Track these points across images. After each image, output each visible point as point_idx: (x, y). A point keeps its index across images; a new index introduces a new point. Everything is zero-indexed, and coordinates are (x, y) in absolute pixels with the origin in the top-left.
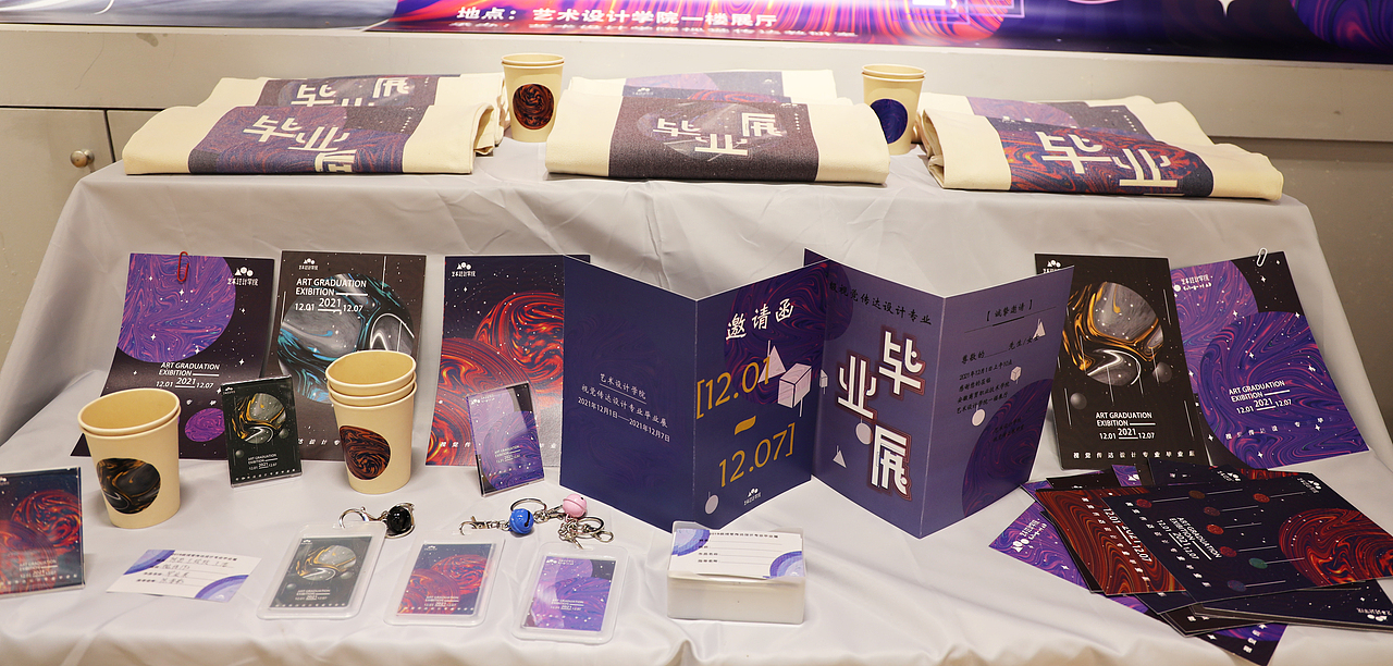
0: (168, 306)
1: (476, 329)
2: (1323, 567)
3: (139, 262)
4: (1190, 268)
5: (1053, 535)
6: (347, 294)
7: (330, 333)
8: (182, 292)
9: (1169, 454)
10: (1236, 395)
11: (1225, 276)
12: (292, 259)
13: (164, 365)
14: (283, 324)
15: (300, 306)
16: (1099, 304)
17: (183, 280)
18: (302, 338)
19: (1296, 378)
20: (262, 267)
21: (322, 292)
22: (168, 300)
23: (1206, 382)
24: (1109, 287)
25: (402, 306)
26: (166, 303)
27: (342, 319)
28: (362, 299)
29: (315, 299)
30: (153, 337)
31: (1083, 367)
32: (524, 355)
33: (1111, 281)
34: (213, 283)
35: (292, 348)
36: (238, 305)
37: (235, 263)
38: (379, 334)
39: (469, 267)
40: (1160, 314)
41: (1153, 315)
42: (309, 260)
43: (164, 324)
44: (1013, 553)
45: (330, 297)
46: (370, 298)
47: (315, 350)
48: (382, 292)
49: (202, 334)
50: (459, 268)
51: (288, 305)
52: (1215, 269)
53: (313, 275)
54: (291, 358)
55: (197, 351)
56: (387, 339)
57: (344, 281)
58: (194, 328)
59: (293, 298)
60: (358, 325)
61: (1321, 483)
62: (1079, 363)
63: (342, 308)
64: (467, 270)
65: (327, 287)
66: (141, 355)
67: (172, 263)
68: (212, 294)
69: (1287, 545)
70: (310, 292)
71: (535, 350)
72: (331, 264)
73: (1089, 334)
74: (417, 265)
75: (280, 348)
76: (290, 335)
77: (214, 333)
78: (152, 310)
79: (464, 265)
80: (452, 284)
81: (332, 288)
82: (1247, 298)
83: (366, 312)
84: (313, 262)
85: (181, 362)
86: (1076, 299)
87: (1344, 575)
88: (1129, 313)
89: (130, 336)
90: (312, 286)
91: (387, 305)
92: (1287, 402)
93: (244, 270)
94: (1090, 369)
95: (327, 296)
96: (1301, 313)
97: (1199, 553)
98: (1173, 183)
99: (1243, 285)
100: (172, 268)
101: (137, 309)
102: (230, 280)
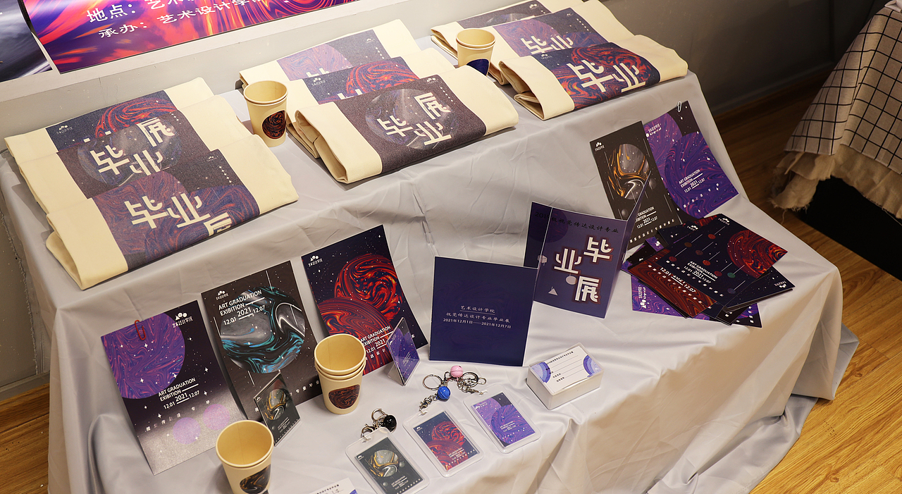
0: (141, 358)
1: (333, 291)
2: (752, 266)
3: (110, 342)
4: (650, 122)
5: (652, 293)
6: (252, 303)
7: (252, 330)
8: (146, 346)
9: (665, 225)
10: (682, 183)
11: (666, 122)
12: (209, 297)
13: (160, 394)
14: (222, 337)
15: (227, 322)
16: (621, 158)
17: (143, 338)
18: (237, 340)
19: (703, 165)
20: (191, 308)
21: (237, 308)
22: (140, 354)
23: (669, 181)
24: (622, 147)
25: (287, 296)
26: (139, 357)
27: (256, 318)
28: (263, 302)
29: (234, 314)
30: (142, 381)
31: (622, 195)
32: (366, 295)
33: (622, 144)
34: (164, 331)
35: (234, 349)
36: (186, 338)
37: (173, 313)
38: (281, 318)
39: (317, 257)
40: (645, 153)
41: (642, 154)
42: (221, 292)
43: (144, 370)
44: (643, 310)
45: (243, 308)
46: (267, 299)
47: (249, 344)
48: (273, 293)
49: (172, 364)
50: (312, 260)
51: (220, 324)
52: (661, 120)
53: (227, 300)
54: (238, 355)
55: (175, 376)
56: (287, 318)
57: (248, 296)
58: (165, 363)
59: (221, 319)
60: (267, 318)
61: (729, 219)
62: (620, 193)
63: (252, 312)
64: (317, 260)
65: (239, 303)
66: (140, 395)
67: (132, 331)
68: (166, 338)
69: (735, 260)
70: (229, 310)
71: (370, 289)
72: (235, 289)
73: (621, 176)
74: (286, 268)
75: (227, 351)
76: (229, 341)
77: (179, 360)
78: (132, 365)
79: (314, 257)
80: (310, 271)
81: (241, 303)
82: (677, 131)
83: (268, 308)
84: (224, 292)
85: (169, 387)
86: (611, 159)
87: (762, 268)
88: (633, 158)
89: (126, 387)
90: (229, 306)
91: (278, 299)
92: (703, 180)
93: (180, 315)
94: (625, 195)
95: (241, 309)
96: (699, 131)
97: (710, 280)
98: (644, 83)
99: (674, 125)
100: (133, 334)
101: (121, 369)
102: (174, 324)
